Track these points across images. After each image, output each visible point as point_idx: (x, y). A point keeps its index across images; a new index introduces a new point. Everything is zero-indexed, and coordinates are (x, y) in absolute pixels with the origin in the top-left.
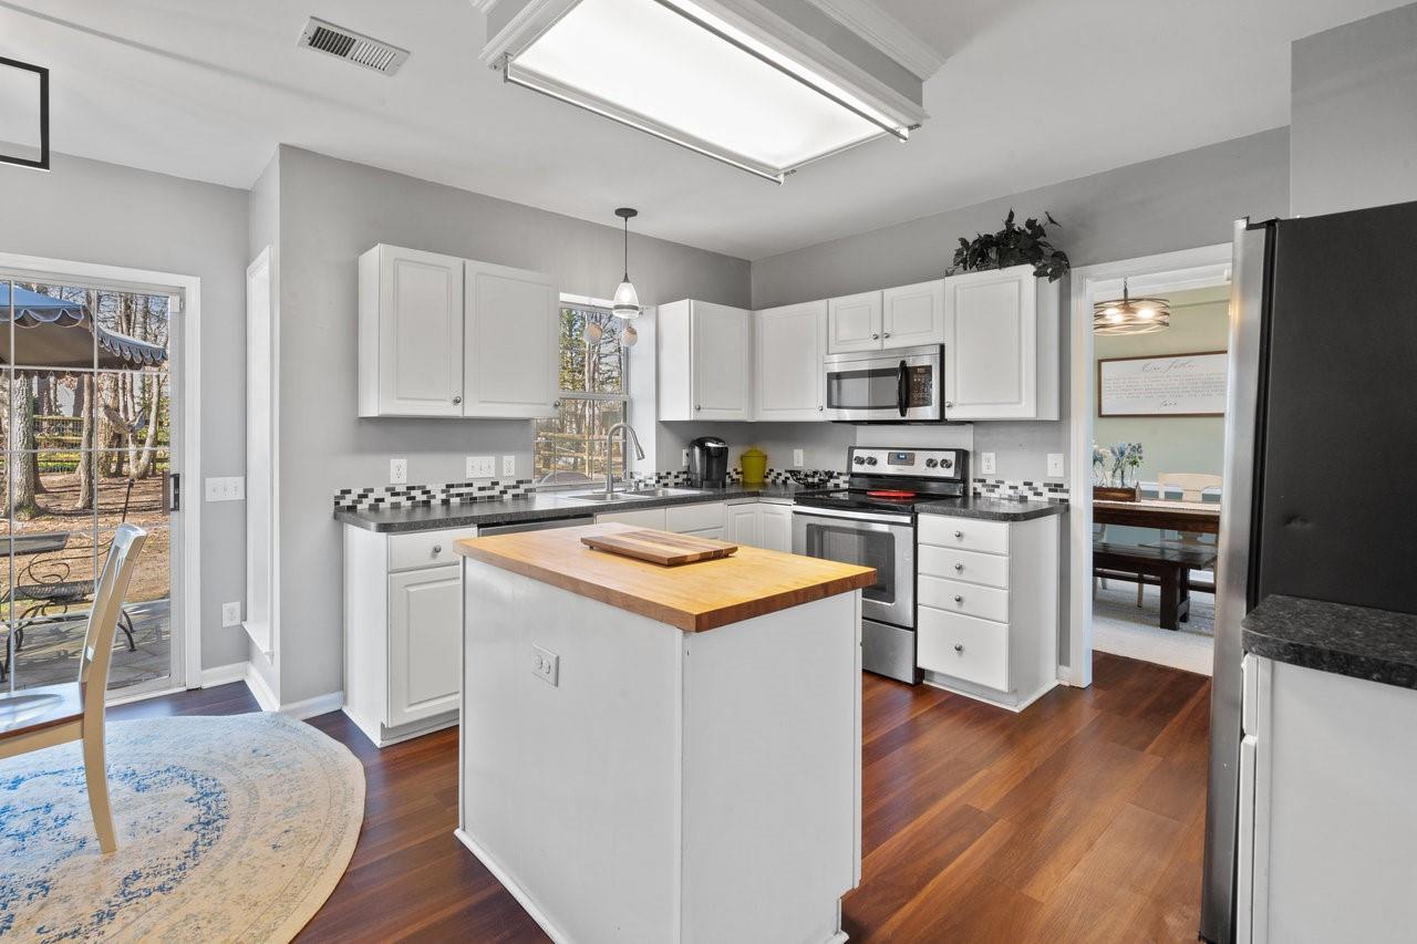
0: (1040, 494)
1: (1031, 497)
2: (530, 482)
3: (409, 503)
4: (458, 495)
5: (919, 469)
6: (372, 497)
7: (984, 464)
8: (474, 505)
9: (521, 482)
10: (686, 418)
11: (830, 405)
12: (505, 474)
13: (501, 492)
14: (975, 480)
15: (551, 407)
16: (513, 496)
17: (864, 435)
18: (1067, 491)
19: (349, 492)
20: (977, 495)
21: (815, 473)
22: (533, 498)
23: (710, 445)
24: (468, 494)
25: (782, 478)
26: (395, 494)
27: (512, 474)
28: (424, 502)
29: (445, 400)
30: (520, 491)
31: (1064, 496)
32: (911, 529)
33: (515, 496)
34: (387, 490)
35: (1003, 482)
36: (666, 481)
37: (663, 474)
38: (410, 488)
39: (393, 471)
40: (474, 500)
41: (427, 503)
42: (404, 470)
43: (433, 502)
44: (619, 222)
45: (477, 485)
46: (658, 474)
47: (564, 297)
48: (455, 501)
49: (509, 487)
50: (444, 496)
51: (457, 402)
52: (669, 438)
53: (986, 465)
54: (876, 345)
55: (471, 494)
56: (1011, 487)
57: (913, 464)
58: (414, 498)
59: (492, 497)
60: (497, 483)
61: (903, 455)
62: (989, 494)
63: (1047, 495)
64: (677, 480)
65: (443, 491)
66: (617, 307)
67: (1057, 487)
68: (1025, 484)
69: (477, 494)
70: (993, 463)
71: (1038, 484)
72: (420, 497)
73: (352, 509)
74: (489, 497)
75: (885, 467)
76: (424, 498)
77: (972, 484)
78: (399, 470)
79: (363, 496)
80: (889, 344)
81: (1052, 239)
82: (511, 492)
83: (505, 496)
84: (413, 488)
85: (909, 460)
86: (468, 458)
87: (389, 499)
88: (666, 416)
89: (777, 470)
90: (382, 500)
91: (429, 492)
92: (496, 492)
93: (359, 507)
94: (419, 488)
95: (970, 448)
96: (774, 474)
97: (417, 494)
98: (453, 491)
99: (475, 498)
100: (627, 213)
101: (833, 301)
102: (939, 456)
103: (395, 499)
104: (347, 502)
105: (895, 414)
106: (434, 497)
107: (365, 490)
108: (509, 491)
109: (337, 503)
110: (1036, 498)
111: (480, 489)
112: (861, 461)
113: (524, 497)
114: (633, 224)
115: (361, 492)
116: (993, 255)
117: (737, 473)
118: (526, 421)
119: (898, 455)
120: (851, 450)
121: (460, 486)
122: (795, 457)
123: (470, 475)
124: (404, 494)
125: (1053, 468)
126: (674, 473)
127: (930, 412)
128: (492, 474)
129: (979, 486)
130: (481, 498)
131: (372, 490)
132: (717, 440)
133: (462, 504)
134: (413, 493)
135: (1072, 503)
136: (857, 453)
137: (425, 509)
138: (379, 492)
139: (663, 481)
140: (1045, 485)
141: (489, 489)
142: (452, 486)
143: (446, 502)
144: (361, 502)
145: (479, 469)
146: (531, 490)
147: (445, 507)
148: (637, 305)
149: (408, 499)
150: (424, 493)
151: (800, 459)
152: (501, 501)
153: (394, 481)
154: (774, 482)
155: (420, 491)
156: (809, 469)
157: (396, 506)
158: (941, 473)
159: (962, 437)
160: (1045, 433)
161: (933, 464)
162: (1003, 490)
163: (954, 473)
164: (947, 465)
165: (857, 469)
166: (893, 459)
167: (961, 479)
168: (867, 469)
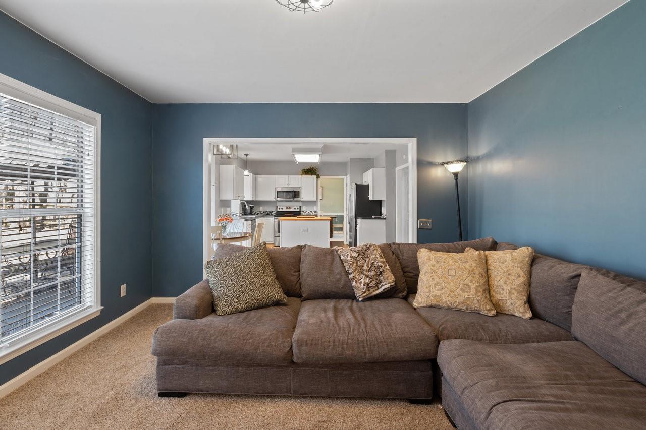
1: (312, 214)
5: (292, 209)
11: (276, 197)
17: (278, 204)
20: (302, 214)
21: (266, 212)
25: (257, 213)
35: (307, 211)
53: (304, 209)
54: (287, 186)
61: (288, 207)
62: (304, 214)
67: (316, 212)
68: (311, 211)
71: (313, 212)
75: (285, 209)
77: (302, 212)
80: (290, 186)
81: (318, 171)
85: (290, 208)
86: (227, 209)
89: (255, 212)
100: (247, 155)
101: (277, 176)
102: (296, 207)
105: (292, 199)
116: (310, 173)
120: (277, 207)
125: (315, 208)
127: (299, 199)
135: (318, 214)
151: (262, 209)
154: (255, 214)
156: (265, 210)
158: (297, 210)
159: (300, 204)
160: (314, 203)
161: (295, 209)
162: (307, 213)
163: (299, 210)
164: (298, 209)
165: (279, 210)
166: (287, 208)
167: (300, 211)
168: (281, 210)
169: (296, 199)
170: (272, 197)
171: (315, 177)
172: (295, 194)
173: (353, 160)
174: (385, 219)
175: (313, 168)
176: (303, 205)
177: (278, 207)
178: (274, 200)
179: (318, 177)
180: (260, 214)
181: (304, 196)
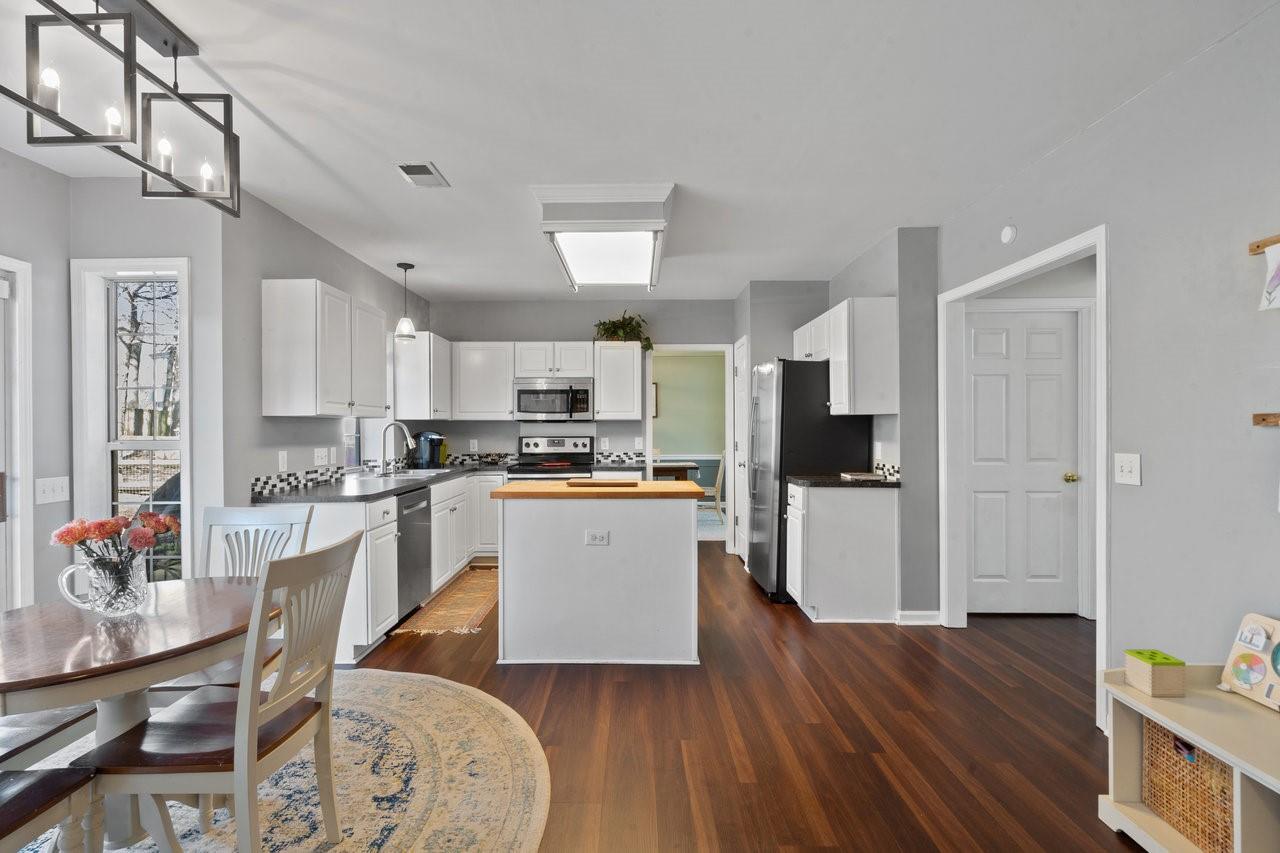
0: (632, 459)
1: (627, 461)
2: (343, 468)
3: (288, 487)
4: (312, 480)
5: (568, 448)
6: (271, 483)
7: (602, 444)
8: (319, 488)
9: (339, 468)
10: (425, 418)
11: (520, 410)
12: (332, 462)
13: (330, 477)
14: (597, 453)
16: (336, 479)
17: (524, 430)
18: (645, 456)
19: (259, 480)
20: (597, 460)
21: (488, 455)
22: (345, 481)
23: (434, 437)
24: (315, 478)
25: (460, 460)
26: (282, 481)
27: (335, 462)
29: (345, 404)
30: (338, 475)
31: (644, 459)
35: (612, 453)
38: (289, 475)
39: (280, 461)
41: (297, 487)
42: (285, 460)
43: (300, 486)
45: (320, 471)
48: (310, 484)
50: (305, 480)
51: (350, 405)
53: (605, 445)
54: (550, 375)
55: (317, 478)
56: (617, 456)
57: (563, 446)
58: (291, 483)
60: (328, 471)
61: (555, 441)
62: (604, 460)
63: (635, 459)
65: (304, 477)
66: (399, 336)
67: (639, 455)
69: (320, 479)
70: (607, 443)
71: (630, 454)
72: (294, 483)
73: (261, 493)
74: (325, 480)
75: (543, 448)
76: (296, 483)
77: (596, 456)
79: (266, 483)
80: (559, 374)
81: (645, 332)
82: (335, 477)
83: (331, 480)
85: (561, 444)
86: (316, 450)
87: (280, 485)
88: (403, 416)
89: (454, 455)
90: (275, 486)
91: (297, 478)
92: (328, 477)
93: (264, 492)
94: (295, 474)
95: (596, 436)
96: (452, 458)
97: (292, 479)
98: (310, 476)
99: (318, 483)
100: (407, 266)
101: (519, 345)
102: (580, 442)
103: (282, 485)
104: (257, 489)
105: (564, 417)
106: (300, 482)
107: (267, 478)
108: (334, 475)
109: (253, 490)
110: (630, 461)
111: (322, 474)
112: (528, 445)
113: (340, 480)
115: (265, 480)
116: (621, 333)
120: (521, 439)
121: (312, 472)
122: (471, 443)
123: (316, 464)
124: (286, 480)
125: (638, 444)
126: (401, 459)
127: (588, 416)
128: (325, 462)
129: (599, 456)
130: (322, 482)
131: (270, 479)
133: (313, 488)
134: (290, 479)
135: (647, 462)
137: (296, 492)
138: (274, 480)
140: (634, 455)
141: (325, 474)
142: (307, 473)
143: (306, 485)
144: (265, 488)
145: (321, 458)
147: (305, 488)
149: (288, 483)
150: (295, 479)
151: (475, 446)
152: (330, 484)
153: (280, 469)
154: (452, 464)
156: (484, 452)
157: (282, 489)
158: (580, 450)
159: (591, 430)
160: (633, 427)
161: (576, 445)
162: (613, 458)
163: (587, 450)
164: (585, 446)
165: (525, 450)
166: (552, 443)
167: (591, 454)
168: (533, 450)
169: (577, 416)
170: (504, 409)
171: (636, 346)
172: (576, 399)
173: (761, 289)
174: (897, 485)
175: (631, 319)
176: (601, 434)
177: (525, 441)
178: (509, 418)
179: (647, 346)
180: (469, 461)
181: (605, 407)
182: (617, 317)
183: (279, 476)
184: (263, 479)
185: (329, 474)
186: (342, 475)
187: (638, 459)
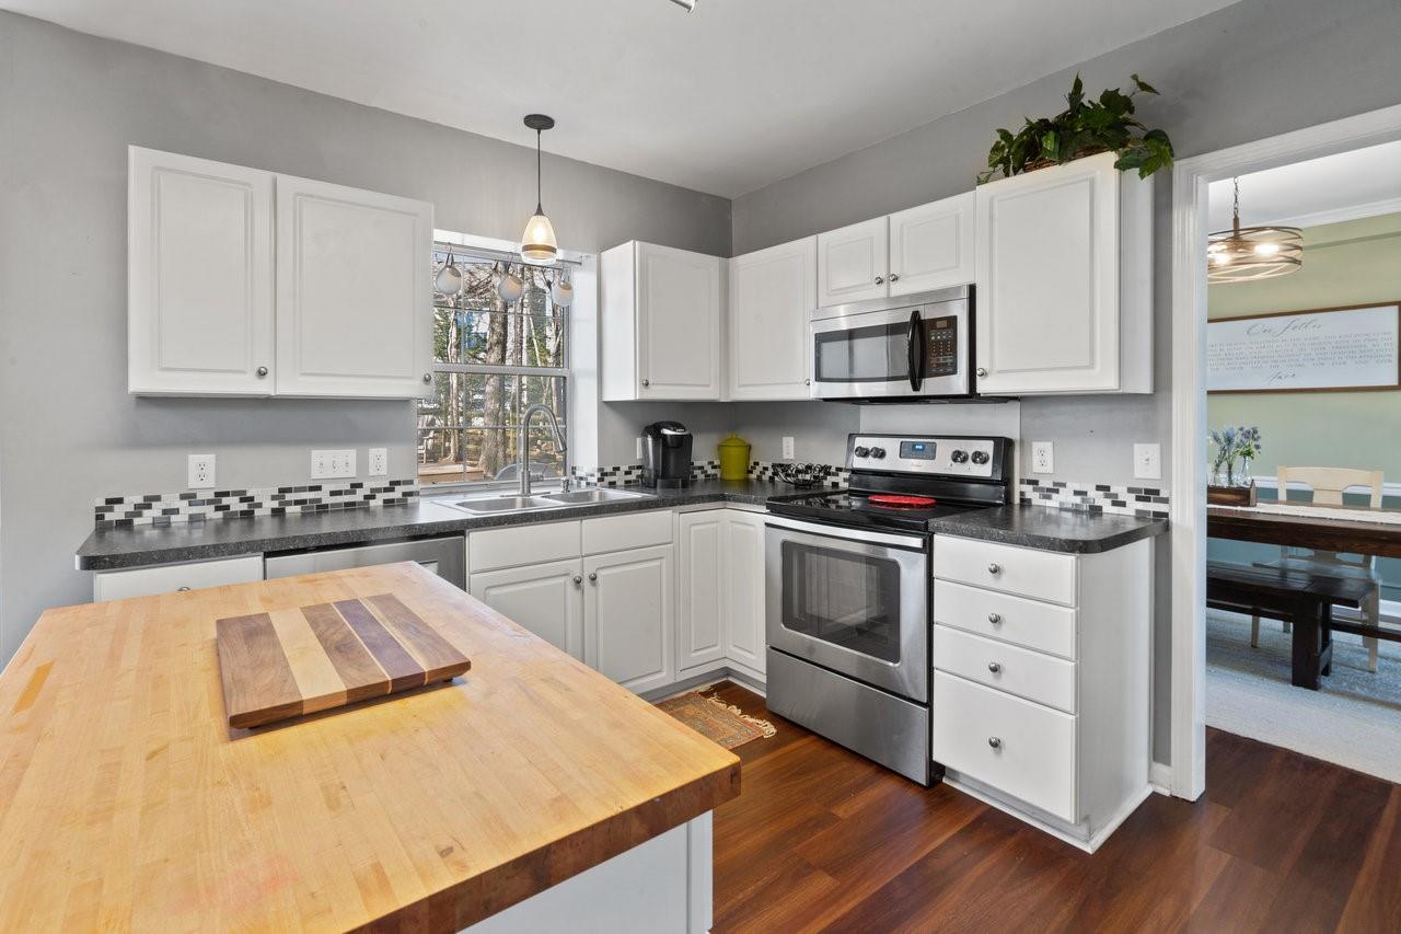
0: (1123, 504)
1: (1108, 507)
2: (411, 482)
3: (220, 514)
4: (297, 502)
5: (942, 464)
6: (159, 506)
7: (1036, 459)
8: (324, 516)
9: (398, 483)
10: (630, 397)
11: (819, 378)
12: (372, 472)
13: (366, 497)
14: (1022, 482)
15: (419, 382)
16: (385, 501)
18: (1166, 501)
19: (120, 501)
20: (1025, 503)
21: (809, 468)
22: (415, 507)
23: (667, 432)
24: (312, 501)
25: (768, 474)
26: (196, 503)
27: (384, 471)
28: (242, 513)
29: (243, 372)
30: (397, 494)
31: (1161, 508)
32: (923, 557)
33: (388, 503)
34: (183, 497)
35: (1064, 485)
36: (612, 479)
37: (609, 469)
38: (220, 495)
39: (193, 472)
40: (323, 509)
41: (248, 515)
42: (211, 470)
43: (258, 512)
44: (528, 138)
45: (327, 488)
46: (601, 470)
47: (440, 235)
48: (293, 510)
49: (379, 490)
50: (275, 504)
51: (262, 374)
52: (617, 424)
53: (1039, 460)
54: (881, 292)
55: (319, 500)
56: (1077, 493)
57: (934, 458)
58: (227, 507)
59: (353, 504)
60: (360, 486)
61: (920, 446)
62: (1043, 502)
63: (1134, 505)
64: (629, 477)
65: (274, 498)
66: (526, 248)
67: (1148, 495)
68: (1099, 488)
69: (327, 500)
70: (1049, 457)
71: (1120, 490)
72: (238, 506)
73: (124, 526)
74: (347, 504)
75: (894, 462)
76: (244, 507)
77: (1018, 488)
78: (203, 470)
79: (147, 503)
80: (898, 289)
81: (1144, 117)
82: (380, 497)
83: (372, 503)
84: (226, 494)
85: (930, 453)
86: (317, 452)
87: (187, 510)
88: (609, 397)
89: (763, 464)
90: (176, 511)
91: (252, 499)
92: (358, 496)
93: (137, 521)
94: (235, 493)
95: (1014, 435)
96: (759, 469)
98: (289, 497)
99: (326, 506)
100: (540, 122)
101: (824, 238)
102: (970, 448)
103: (196, 510)
104: (118, 513)
105: (904, 388)
106: (259, 505)
107: (146, 498)
108: (378, 495)
109: (99, 517)
110: (1116, 510)
111: (333, 493)
112: (864, 453)
113: (403, 503)
114: (550, 141)
115: (140, 500)
116: (1049, 143)
117: (714, 467)
118: (403, 403)
119: (914, 444)
120: (851, 437)
121: (301, 490)
122: (785, 444)
123: (316, 475)
124: (210, 502)
125: (1144, 464)
126: (624, 468)
127: (958, 384)
128: (352, 473)
129: (1028, 489)
130: (333, 505)
131: (158, 498)
132: (675, 426)
133: (304, 515)
134: (225, 501)
135: (1174, 518)
136: (860, 442)
137: (245, 522)
138: (171, 500)
139: (608, 479)
140: (1130, 490)
141: (347, 493)
142: (289, 490)
143: (278, 513)
144: (140, 515)
145: (331, 466)
146: (410, 494)
147: (276, 520)
148: (554, 245)
149: (218, 509)
150: (242, 500)
151: (790, 449)
152: (367, 510)
153: (193, 484)
154: (759, 478)
155: (237, 499)
156: (801, 463)
157: (195, 520)
158: (973, 470)
159: (992, 422)
161: (959, 458)
162: (1065, 492)
163: (991, 472)
164: (984, 460)
165: (858, 463)
166: (907, 451)
167: (1005, 480)
168: (873, 463)
169: (931, 386)
170: (798, 377)
171: (1104, 168)
172: (927, 345)
176: (1033, 431)
177: (857, 443)
178: (808, 395)
182: (1055, 107)
183: (189, 497)
184: (133, 499)
185: (365, 491)
186: (406, 494)
187: (1142, 506)
